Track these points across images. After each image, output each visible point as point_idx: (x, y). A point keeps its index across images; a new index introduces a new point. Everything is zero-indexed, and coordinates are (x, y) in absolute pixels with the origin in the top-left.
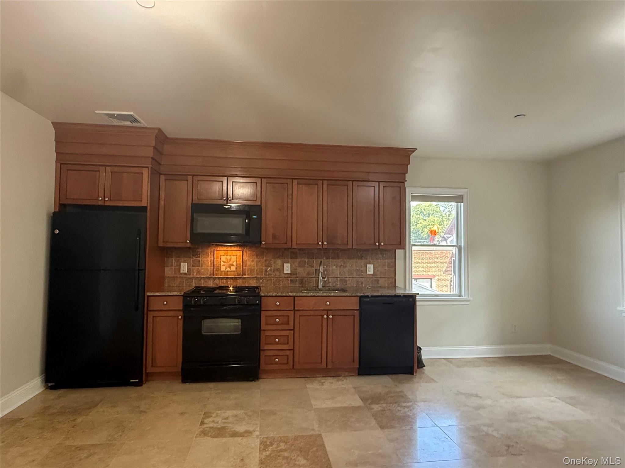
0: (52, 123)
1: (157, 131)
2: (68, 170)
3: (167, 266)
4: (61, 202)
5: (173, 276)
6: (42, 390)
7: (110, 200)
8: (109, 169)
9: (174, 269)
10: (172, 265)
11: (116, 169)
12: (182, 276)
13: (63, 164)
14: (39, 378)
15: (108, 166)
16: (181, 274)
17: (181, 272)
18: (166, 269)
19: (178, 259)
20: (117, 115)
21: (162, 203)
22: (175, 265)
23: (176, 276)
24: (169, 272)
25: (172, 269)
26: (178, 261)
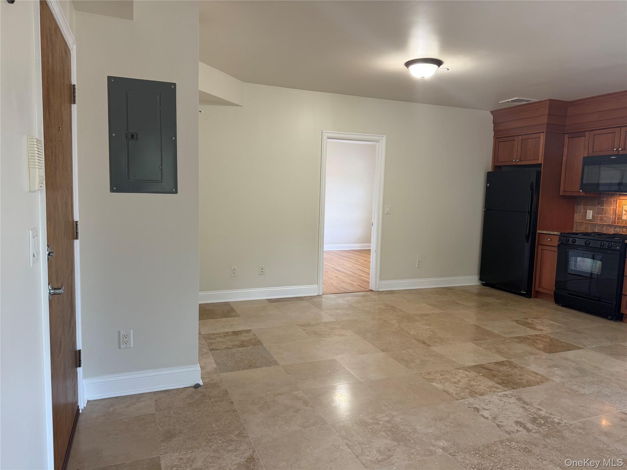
0: (490, 112)
1: (548, 102)
2: (499, 142)
3: (576, 213)
4: (495, 165)
5: (580, 221)
6: (478, 284)
7: (520, 160)
8: (520, 137)
9: (582, 215)
10: (580, 212)
11: (525, 137)
12: (587, 222)
13: (497, 138)
14: (477, 276)
15: (519, 135)
16: (587, 220)
17: (587, 218)
18: (575, 215)
19: (585, 207)
20: (511, 101)
21: (565, 158)
22: (582, 212)
23: (582, 222)
24: (577, 217)
25: (580, 215)
26: (585, 208)
